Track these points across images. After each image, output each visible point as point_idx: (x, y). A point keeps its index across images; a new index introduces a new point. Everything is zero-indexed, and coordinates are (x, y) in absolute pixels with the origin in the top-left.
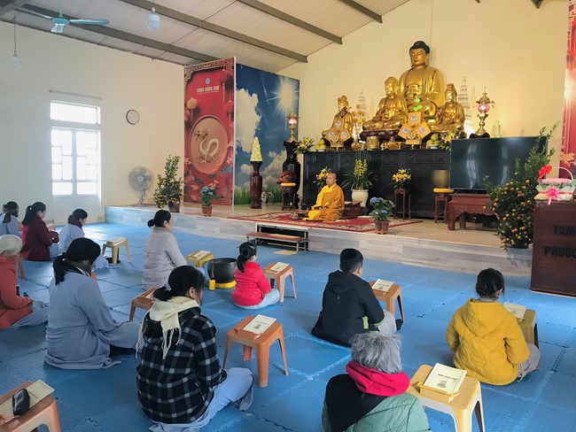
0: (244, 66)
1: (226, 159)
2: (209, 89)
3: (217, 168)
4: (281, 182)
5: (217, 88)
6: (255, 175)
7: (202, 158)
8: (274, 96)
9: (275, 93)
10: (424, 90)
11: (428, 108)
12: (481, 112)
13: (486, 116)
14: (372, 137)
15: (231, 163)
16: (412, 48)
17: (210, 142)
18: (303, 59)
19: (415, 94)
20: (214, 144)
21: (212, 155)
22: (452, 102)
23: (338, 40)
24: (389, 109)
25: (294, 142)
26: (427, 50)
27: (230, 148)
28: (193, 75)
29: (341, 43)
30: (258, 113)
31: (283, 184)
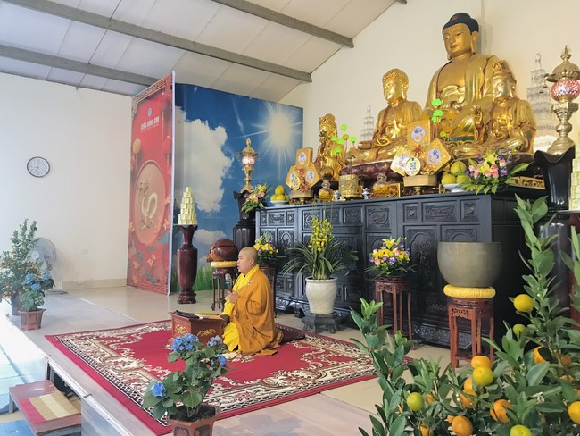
0: (199, 88)
1: (163, 222)
2: (150, 123)
3: (155, 237)
4: (211, 261)
5: (157, 120)
6: (185, 247)
7: (143, 221)
8: (256, 130)
9: (259, 126)
10: (468, 94)
11: (470, 121)
12: (557, 98)
13: (573, 108)
14: (348, 177)
15: (168, 229)
16: (447, 26)
17: (150, 199)
18: (306, 77)
19: (453, 103)
20: (153, 201)
21: (151, 217)
22: (506, 97)
23: (348, 42)
24: (392, 127)
25: (246, 192)
26: (473, 26)
27: (167, 206)
28: (138, 107)
29: (352, 46)
30: (228, 155)
31: (213, 264)
